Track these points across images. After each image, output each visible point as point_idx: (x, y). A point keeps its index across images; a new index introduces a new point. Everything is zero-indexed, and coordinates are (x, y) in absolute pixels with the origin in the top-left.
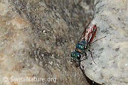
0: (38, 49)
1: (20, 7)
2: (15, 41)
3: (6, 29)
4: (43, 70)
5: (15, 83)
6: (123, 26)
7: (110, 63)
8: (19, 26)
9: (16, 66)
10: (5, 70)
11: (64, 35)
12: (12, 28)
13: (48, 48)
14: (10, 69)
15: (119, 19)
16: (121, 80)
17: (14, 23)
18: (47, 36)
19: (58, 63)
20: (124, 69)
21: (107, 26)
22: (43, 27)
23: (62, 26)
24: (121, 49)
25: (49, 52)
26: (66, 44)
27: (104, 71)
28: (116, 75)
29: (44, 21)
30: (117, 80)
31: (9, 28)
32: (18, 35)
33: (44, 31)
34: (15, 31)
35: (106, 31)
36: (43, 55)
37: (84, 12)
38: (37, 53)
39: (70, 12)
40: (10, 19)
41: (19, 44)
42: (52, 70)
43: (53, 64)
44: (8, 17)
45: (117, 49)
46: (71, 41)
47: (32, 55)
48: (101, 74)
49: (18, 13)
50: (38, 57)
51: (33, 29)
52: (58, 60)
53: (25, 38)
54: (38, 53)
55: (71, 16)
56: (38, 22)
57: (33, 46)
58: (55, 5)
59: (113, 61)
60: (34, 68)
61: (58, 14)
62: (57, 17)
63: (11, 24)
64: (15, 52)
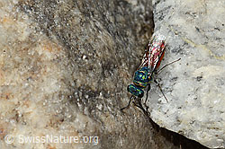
0: (79, 89)
1: (46, 24)
2: (45, 79)
3: (29, 61)
4: (90, 120)
5: (52, 146)
6: (204, 40)
7: (190, 100)
8: (49, 55)
9: (51, 120)
10: (35, 127)
11: (112, 57)
12: (39, 60)
13: (94, 84)
14: (42, 125)
15: (198, 29)
16: (209, 125)
17: (40, 50)
18: (89, 64)
19: (110, 105)
20: (213, 109)
21: (180, 42)
22: (83, 51)
23: (108, 42)
24: (204, 77)
25: (95, 90)
26: (116, 71)
27: (182, 113)
28: (201, 118)
29: (82, 40)
30: (202, 126)
31: (33, 60)
32: (48, 69)
33: (84, 57)
34: (44, 64)
35: (179, 51)
36: (87, 97)
37: (130, 10)
38: (78, 94)
39: (112, 15)
40: (34, 45)
41: (52, 84)
42: (103, 118)
43: (103, 108)
44: (31, 42)
45: (199, 78)
46: (121, 64)
47: (72, 100)
48: (177, 118)
49: (45, 35)
50: (80, 102)
51: (69, 56)
52: (109, 101)
53: (60, 73)
54: (81, 94)
55: (115, 21)
56: (74, 43)
57: (73, 84)
58: (92, 9)
59: (194, 97)
60: (77, 120)
61: (99, 24)
62: (99, 29)
63: (36, 53)
64: (47, 98)
